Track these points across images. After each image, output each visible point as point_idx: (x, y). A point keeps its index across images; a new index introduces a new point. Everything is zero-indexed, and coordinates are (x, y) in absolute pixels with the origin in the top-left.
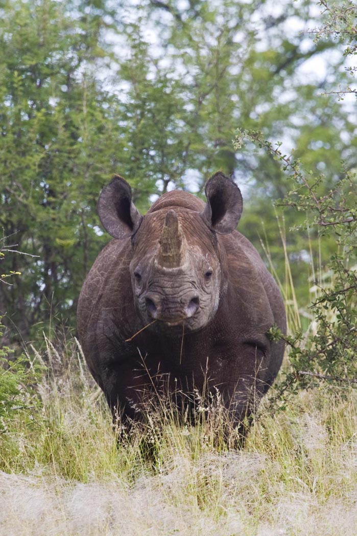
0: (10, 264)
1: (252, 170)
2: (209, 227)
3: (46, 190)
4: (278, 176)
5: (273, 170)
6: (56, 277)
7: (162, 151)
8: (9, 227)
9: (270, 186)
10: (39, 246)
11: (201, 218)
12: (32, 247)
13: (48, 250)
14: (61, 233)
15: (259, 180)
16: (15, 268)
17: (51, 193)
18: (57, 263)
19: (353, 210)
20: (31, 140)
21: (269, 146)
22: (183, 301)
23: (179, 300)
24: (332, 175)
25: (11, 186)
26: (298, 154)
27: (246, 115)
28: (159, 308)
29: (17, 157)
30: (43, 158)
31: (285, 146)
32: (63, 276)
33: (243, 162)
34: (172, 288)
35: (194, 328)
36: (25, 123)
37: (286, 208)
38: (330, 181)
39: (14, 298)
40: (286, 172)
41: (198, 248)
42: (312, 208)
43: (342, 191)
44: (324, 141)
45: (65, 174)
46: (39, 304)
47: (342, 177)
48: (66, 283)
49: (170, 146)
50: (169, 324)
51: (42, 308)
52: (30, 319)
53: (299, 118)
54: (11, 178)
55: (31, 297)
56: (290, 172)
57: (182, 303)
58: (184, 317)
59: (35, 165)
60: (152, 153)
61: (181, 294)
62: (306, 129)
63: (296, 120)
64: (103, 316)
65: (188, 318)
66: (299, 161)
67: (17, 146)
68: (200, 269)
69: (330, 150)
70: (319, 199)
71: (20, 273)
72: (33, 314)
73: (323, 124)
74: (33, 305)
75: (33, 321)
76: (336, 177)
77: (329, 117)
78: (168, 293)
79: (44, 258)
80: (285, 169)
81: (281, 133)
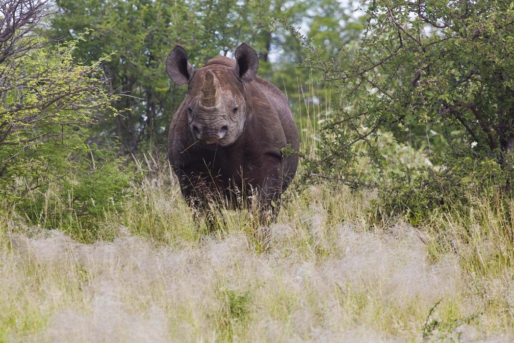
0: (125, 104)
1: (282, 44)
2: (237, 78)
3: (148, 56)
4: (299, 48)
5: (295, 44)
6: (154, 112)
7: (223, 32)
8: (125, 80)
9: (294, 54)
10: (144, 92)
11: (233, 72)
12: (139, 93)
13: (150, 94)
14: (159, 83)
15: (286, 50)
16: (128, 106)
17: (152, 57)
18: (155, 104)
19: (346, 71)
20: (138, 24)
21: (292, 30)
22: (217, 129)
23: (214, 128)
24: (333, 48)
25: (126, 54)
26: (312, 34)
27: (278, 8)
28: (201, 132)
29: (131, 35)
30: (147, 36)
31: (303, 29)
32: (158, 112)
33: (276, 39)
34: (210, 120)
35: (225, 145)
36: (135, 13)
37: (303, 69)
38: (332, 52)
39: (127, 126)
40: (304, 46)
41: (230, 91)
42: (320, 70)
43: (340, 59)
44: (329, 27)
45: (162, 46)
46: (144, 129)
47: (339, 50)
48: (161, 116)
49: (228, 28)
50: (208, 143)
51: (145, 133)
52: (137, 139)
53: (313, 11)
54: (127, 48)
55: (138, 125)
56: (306, 46)
57: (216, 130)
58: (218, 138)
59: (142, 40)
60: (217, 33)
61: (215, 124)
62: (317, 18)
63: (310, 12)
64: (175, 138)
65: (221, 139)
66: (312, 39)
67: (130, 27)
68: (229, 107)
69: (332, 31)
70: (324, 64)
71: (131, 110)
72: (139, 136)
73: (328, 15)
74: (139, 130)
75: (140, 141)
76: (336, 50)
77: (332, 11)
78: (207, 123)
79: (147, 100)
80: (303, 44)
81: (301, 21)
